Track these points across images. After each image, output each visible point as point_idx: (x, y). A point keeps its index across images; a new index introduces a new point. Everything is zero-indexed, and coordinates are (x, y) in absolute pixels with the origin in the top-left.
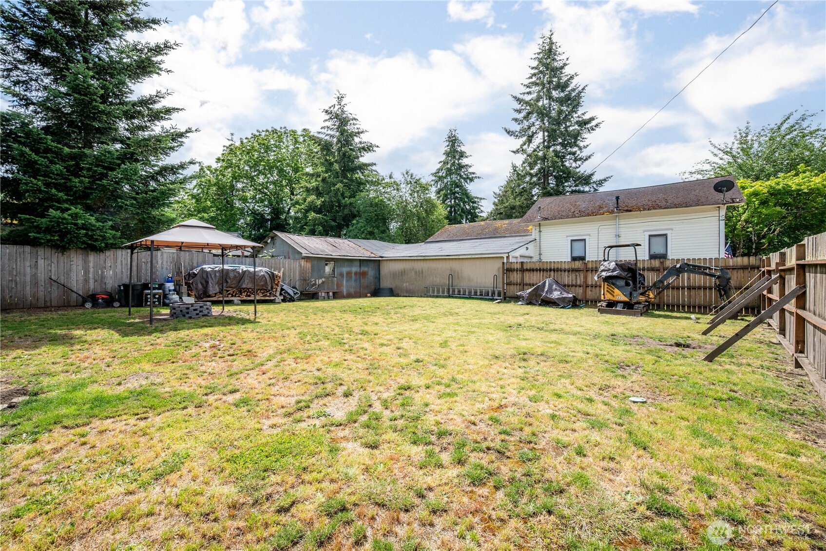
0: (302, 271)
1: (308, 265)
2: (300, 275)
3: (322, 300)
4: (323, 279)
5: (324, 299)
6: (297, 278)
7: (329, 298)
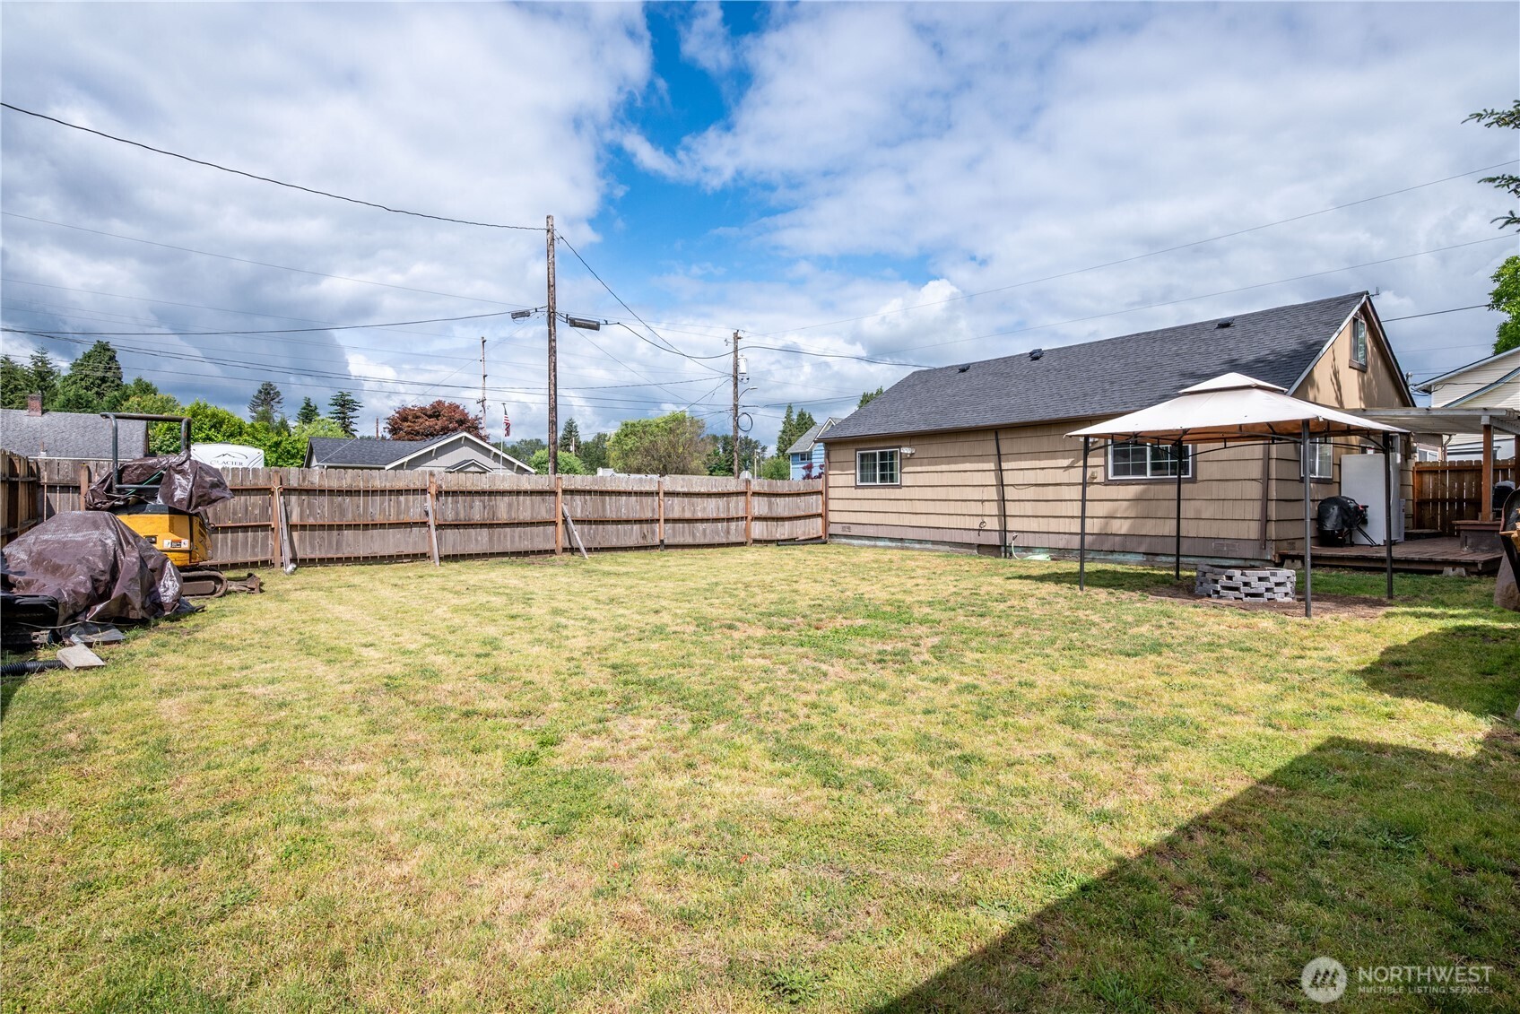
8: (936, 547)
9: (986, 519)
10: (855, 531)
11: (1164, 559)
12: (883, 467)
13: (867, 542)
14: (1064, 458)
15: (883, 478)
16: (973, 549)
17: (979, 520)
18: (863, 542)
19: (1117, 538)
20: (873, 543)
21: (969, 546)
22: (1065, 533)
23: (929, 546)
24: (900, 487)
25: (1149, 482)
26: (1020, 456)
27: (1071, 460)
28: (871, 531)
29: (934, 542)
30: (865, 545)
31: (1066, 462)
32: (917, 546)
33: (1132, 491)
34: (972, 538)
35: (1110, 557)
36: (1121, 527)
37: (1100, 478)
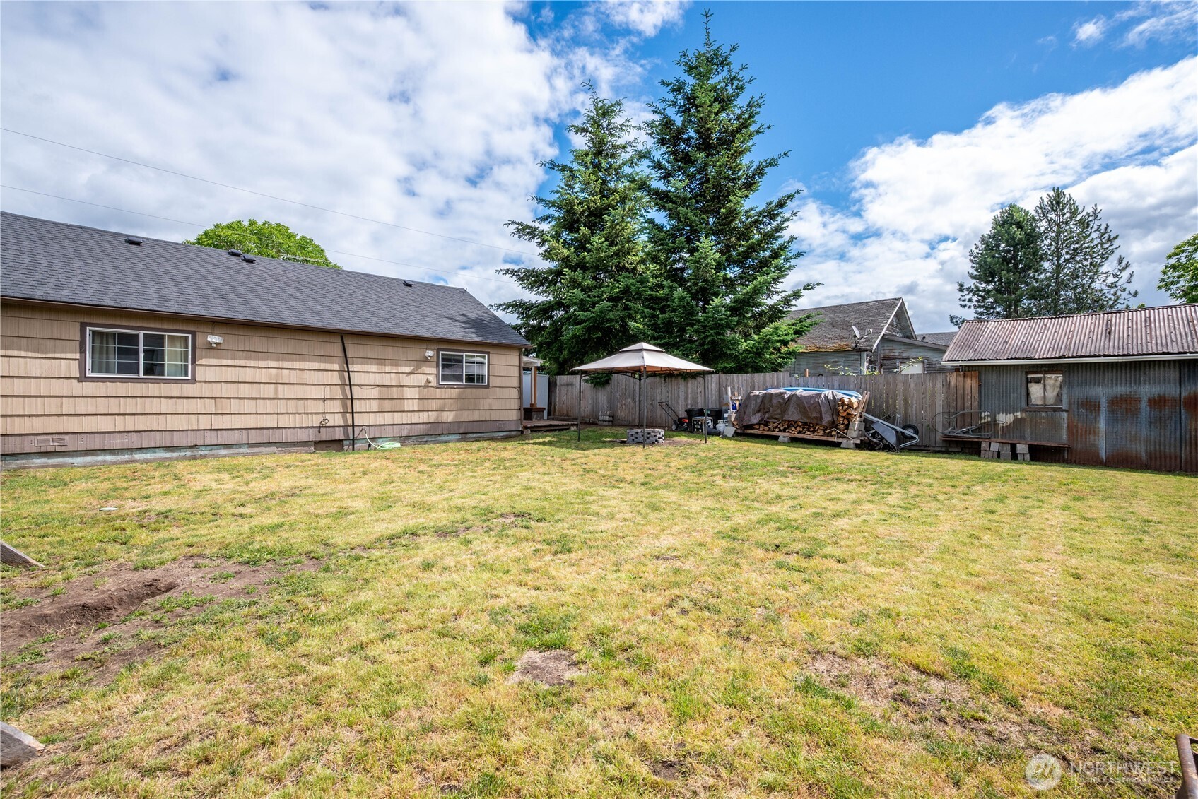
0: (954, 397)
1: (971, 384)
2: (947, 403)
3: (992, 460)
4: (1019, 414)
5: (998, 457)
6: (940, 409)
7: (1014, 457)
8: (255, 450)
9: (327, 416)
10: (70, 443)
11: (471, 436)
12: (149, 354)
13: (109, 458)
14: (406, 366)
15: (149, 370)
16: (309, 446)
17: (321, 417)
18: (100, 458)
19: (445, 425)
20: (127, 457)
21: (305, 443)
22: (407, 424)
23: (245, 450)
24: (194, 381)
25: (466, 387)
26: (365, 360)
27: (412, 368)
28: (118, 442)
29: (250, 445)
30: (104, 463)
31: (408, 370)
32: (223, 452)
33: (455, 392)
34: (311, 435)
35: (439, 439)
36: (449, 417)
37: (434, 383)
